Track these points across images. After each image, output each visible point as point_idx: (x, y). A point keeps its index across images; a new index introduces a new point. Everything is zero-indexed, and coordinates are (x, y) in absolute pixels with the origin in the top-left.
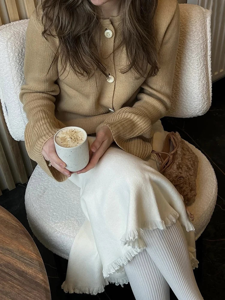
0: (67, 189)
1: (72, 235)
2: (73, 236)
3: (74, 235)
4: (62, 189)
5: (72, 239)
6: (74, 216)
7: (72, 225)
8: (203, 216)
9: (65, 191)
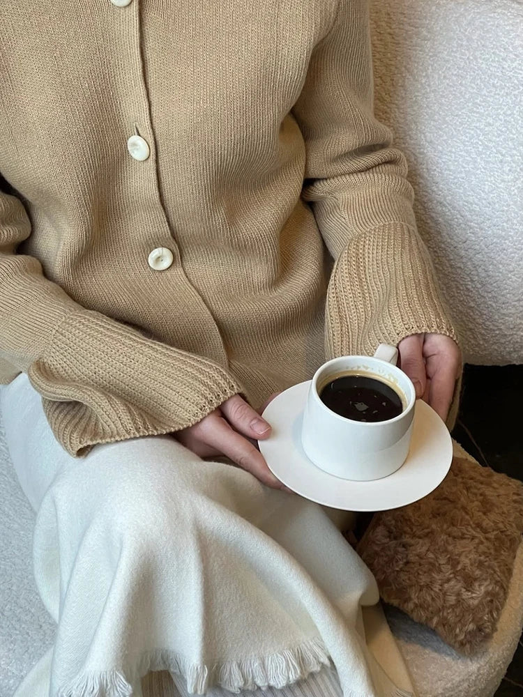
0: (24, 520)
1: (16, 669)
2: (16, 673)
3: (21, 671)
4: (8, 516)
5: (11, 682)
6: (33, 610)
7: (19, 637)
8: (460, 688)
9: (16, 526)
